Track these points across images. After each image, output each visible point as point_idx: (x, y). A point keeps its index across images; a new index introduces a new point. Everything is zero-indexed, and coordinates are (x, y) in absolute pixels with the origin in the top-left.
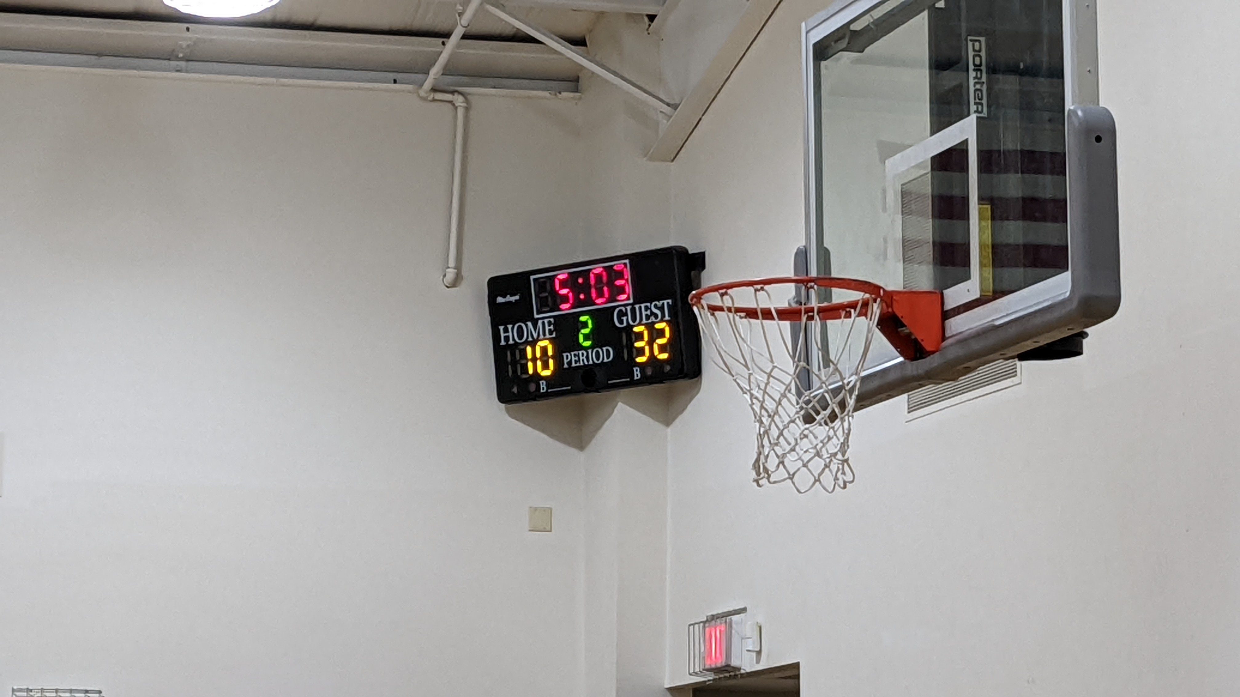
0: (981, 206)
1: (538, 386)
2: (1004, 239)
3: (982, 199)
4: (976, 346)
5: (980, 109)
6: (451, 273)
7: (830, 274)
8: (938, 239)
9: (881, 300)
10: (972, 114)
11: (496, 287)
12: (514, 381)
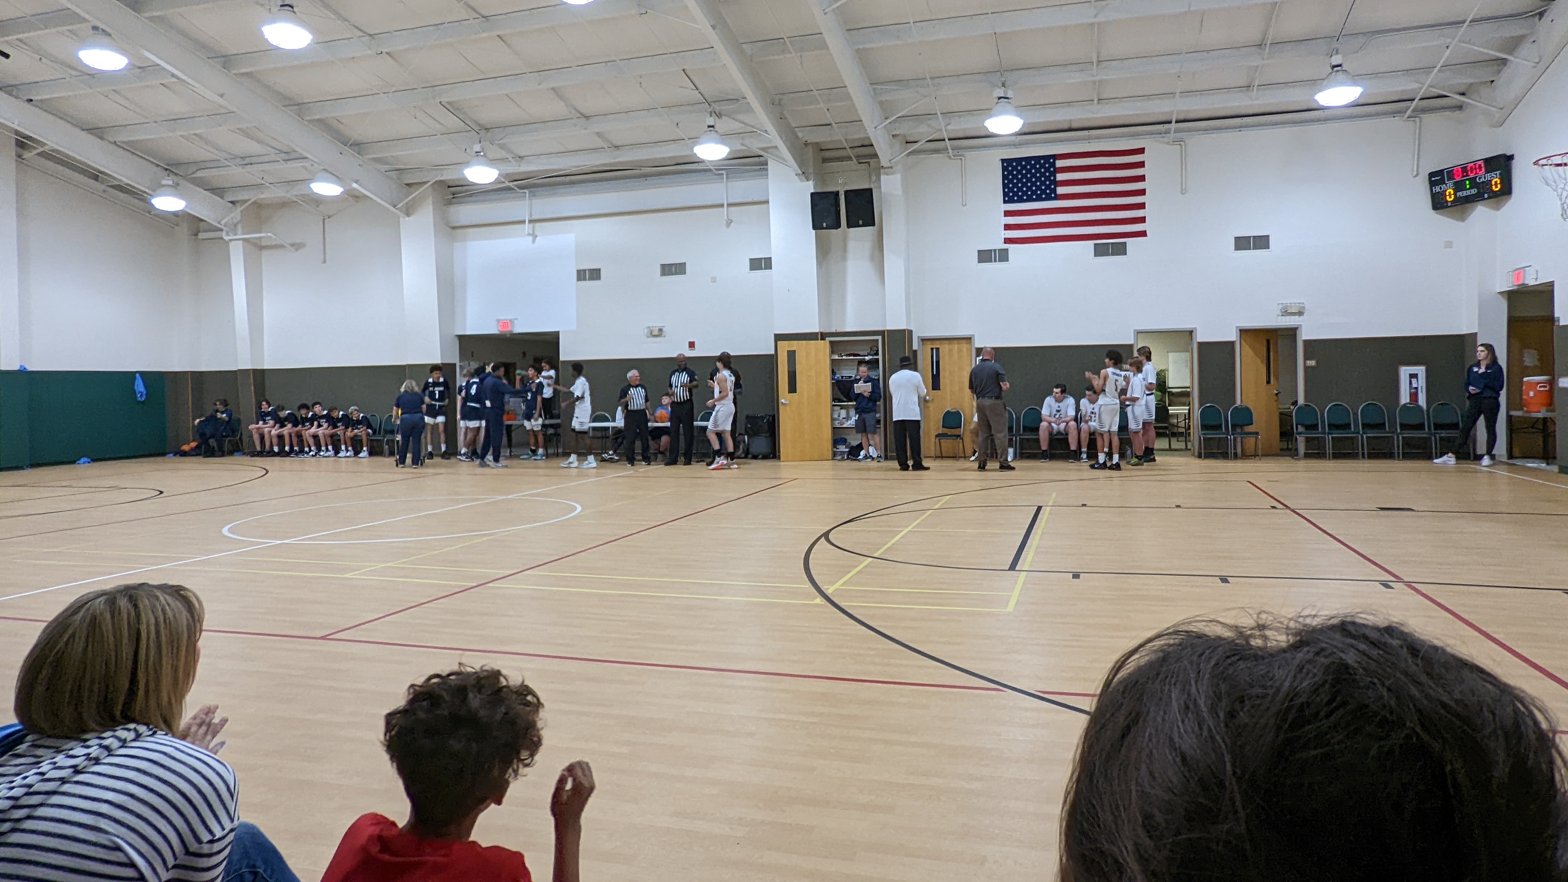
1: (1447, 204)
6: (1415, 173)
11: (1431, 175)
12: (1438, 203)
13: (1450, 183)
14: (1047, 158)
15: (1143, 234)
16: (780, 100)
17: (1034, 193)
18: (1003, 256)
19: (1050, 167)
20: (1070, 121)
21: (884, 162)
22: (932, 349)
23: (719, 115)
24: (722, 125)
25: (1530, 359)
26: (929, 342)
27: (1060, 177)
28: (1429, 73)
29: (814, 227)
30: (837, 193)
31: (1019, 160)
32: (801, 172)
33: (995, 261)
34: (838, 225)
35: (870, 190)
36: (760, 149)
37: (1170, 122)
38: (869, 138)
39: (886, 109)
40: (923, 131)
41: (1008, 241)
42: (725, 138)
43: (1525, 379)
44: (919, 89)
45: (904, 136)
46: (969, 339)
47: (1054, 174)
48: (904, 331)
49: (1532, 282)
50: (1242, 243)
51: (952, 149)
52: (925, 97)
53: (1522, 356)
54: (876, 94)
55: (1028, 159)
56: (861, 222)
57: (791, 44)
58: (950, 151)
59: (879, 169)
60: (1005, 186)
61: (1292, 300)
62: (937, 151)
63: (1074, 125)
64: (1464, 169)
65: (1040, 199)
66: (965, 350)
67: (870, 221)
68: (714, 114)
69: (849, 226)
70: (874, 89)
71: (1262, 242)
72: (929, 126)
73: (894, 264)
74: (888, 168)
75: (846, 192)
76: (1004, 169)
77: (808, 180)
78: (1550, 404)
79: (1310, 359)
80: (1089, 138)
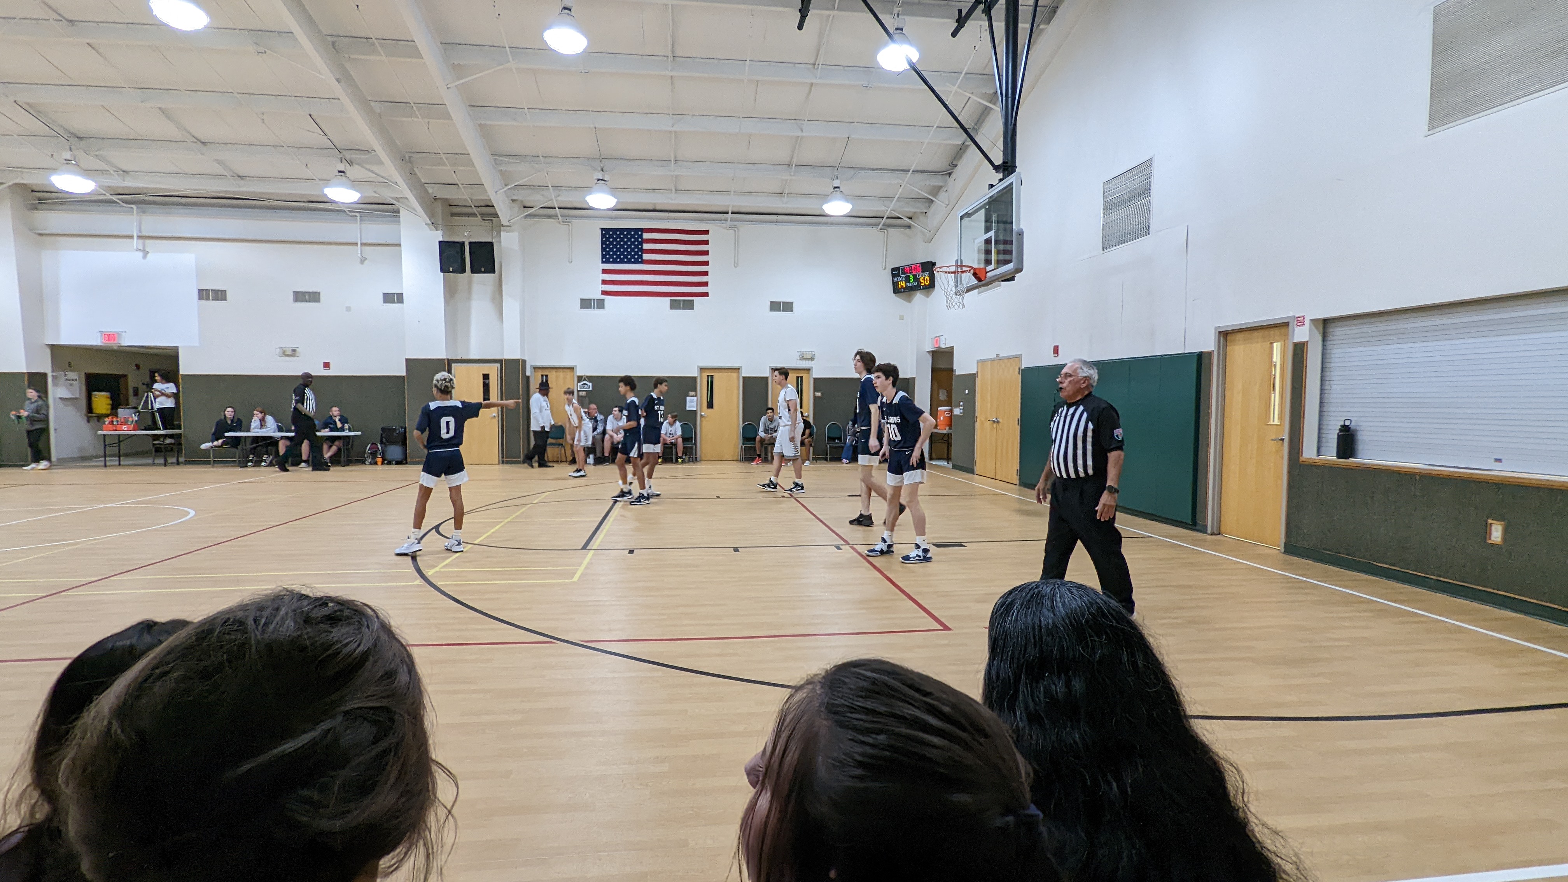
1: (901, 290)
6: (884, 267)
11: (893, 270)
12: (896, 290)
13: (903, 276)
14: (636, 230)
15: (706, 294)
16: (410, 157)
17: (626, 257)
18: (600, 304)
19: (638, 238)
20: (655, 204)
21: (504, 222)
22: (542, 376)
23: (351, 163)
24: (354, 172)
25: (943, 396)
26: (540, 371)
27: (646, 246)
28: (892, 201)
29: (442, 270)
30: (463, 243)
31: (615, 230)
32: (430, 223)
33: (594, 308)
34: (463, 271)
35: (492, 244)
36: (391, 197)
37: (727, 213)
38: (490, 200)
39: (505, 178)
40: (537, 199)
41: (604, 293)
42: (355, 184)
43: (939, 409)
44: (535, 165)
45: (522, 201)
46: (572, 369)
47: (641, 243)
48: (519, 360)
49: (943, 346)
50: (775, 306)
51: (562, 216)
52: (539, 171)
53: (938, 394)
54: (496, 164)
55: (622, 230)
56: (483, 269)
57: (419, 110)
58: (560, 217)
59: (498, 227)
60: (603, 249)
61: (807, 349)
62: (550, 217)
63: (658, 208)
64: (911, 268)
65: (629, 262)
66: (568, 377)
67: (490, 268)
68: (343, 160)
69: (473, 272)
70: (495, 160)
71: (788, 307)
72: (543, 195)
73: (511, 306)
74: (507, 226)
75: (470, 243)
76: (603, 236)
77: (437, 230)
78: (950, 425)
79: (818, 391)
80: (668, 219)
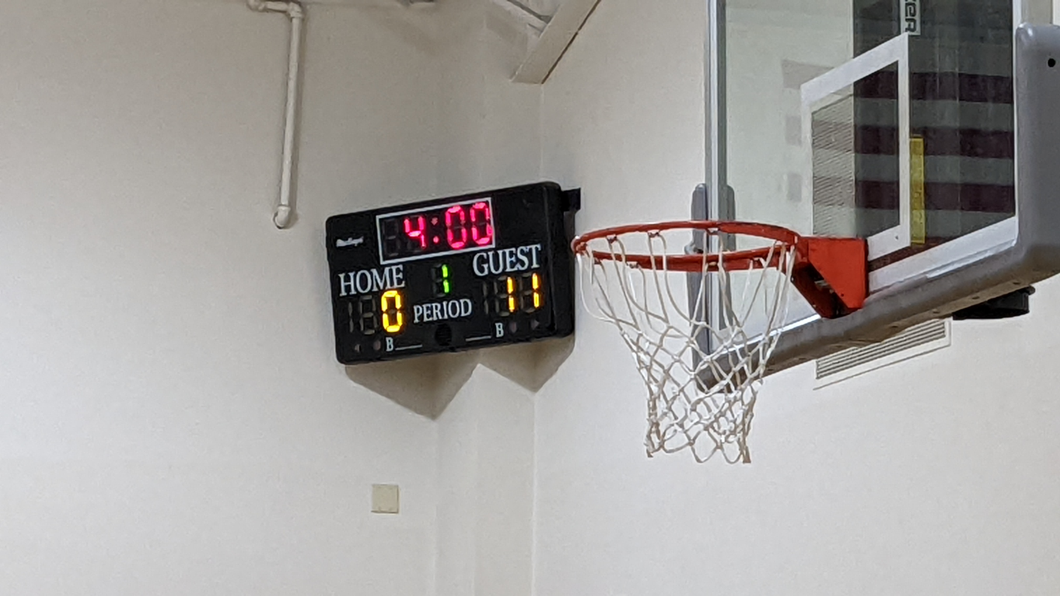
0: (913, 140)
1: (384, 345)
2: (940, 178)
3: (913, 131)
4: (905, 302)
5: (912, 27)
6: (283, 212)
7: (734, 218)
8: (860, 178)
9: (795, 248)
10: (903, 32)
11: (335, 227)
13: (394, 267)
